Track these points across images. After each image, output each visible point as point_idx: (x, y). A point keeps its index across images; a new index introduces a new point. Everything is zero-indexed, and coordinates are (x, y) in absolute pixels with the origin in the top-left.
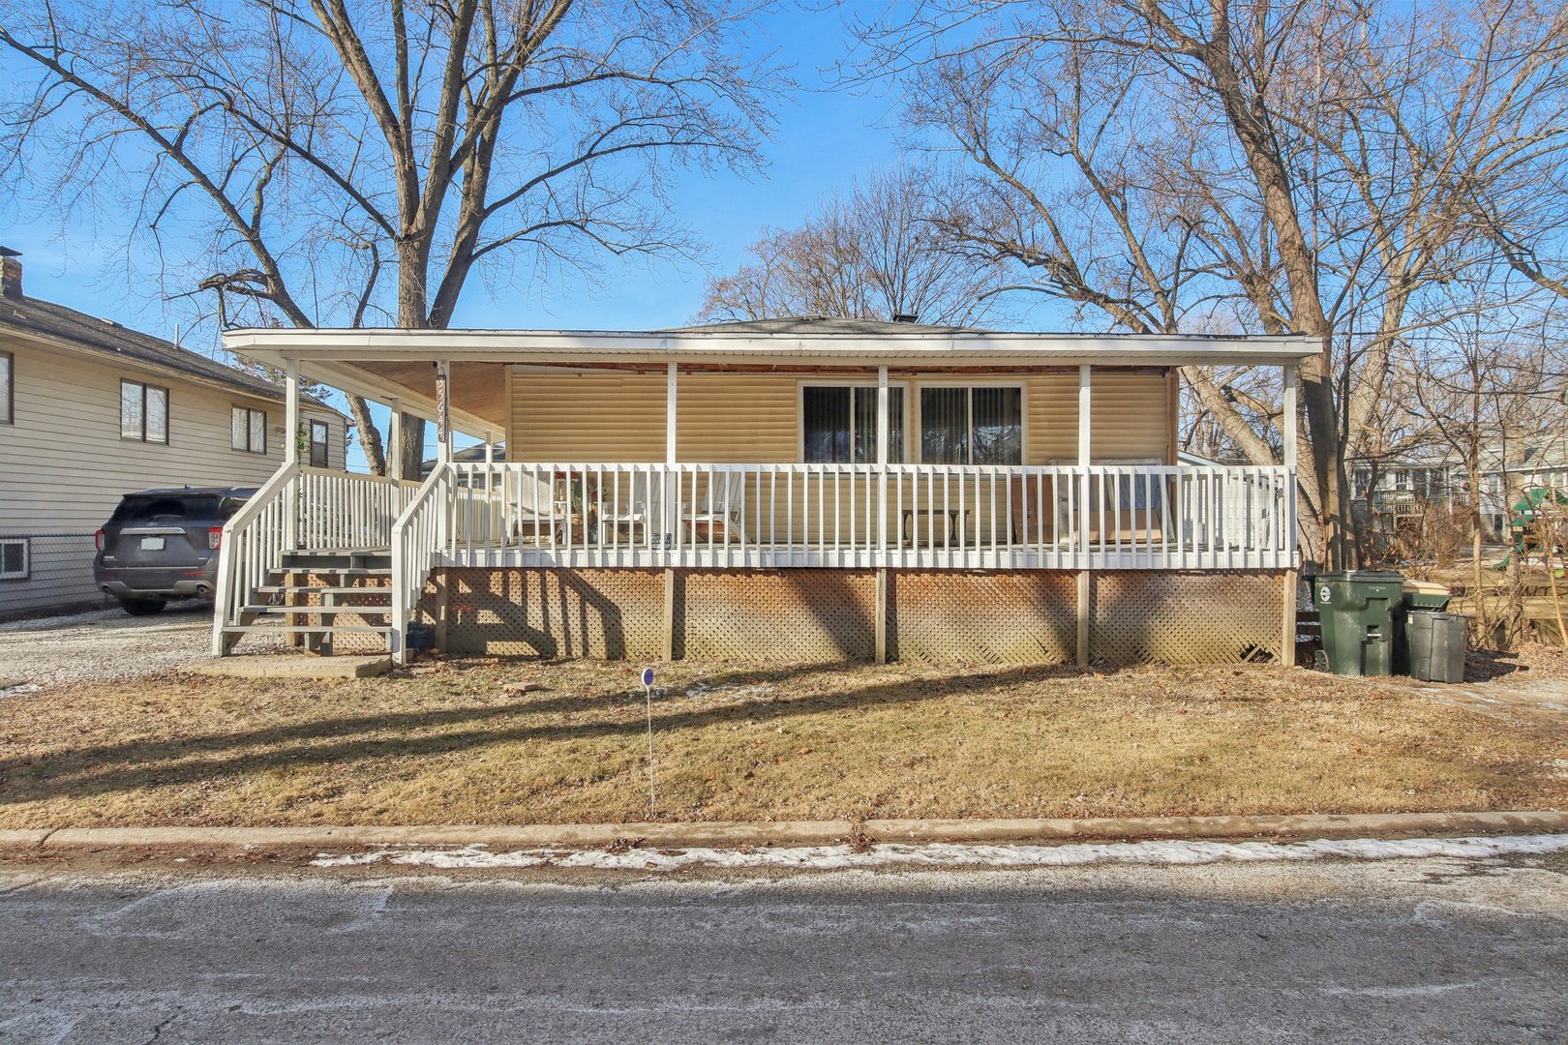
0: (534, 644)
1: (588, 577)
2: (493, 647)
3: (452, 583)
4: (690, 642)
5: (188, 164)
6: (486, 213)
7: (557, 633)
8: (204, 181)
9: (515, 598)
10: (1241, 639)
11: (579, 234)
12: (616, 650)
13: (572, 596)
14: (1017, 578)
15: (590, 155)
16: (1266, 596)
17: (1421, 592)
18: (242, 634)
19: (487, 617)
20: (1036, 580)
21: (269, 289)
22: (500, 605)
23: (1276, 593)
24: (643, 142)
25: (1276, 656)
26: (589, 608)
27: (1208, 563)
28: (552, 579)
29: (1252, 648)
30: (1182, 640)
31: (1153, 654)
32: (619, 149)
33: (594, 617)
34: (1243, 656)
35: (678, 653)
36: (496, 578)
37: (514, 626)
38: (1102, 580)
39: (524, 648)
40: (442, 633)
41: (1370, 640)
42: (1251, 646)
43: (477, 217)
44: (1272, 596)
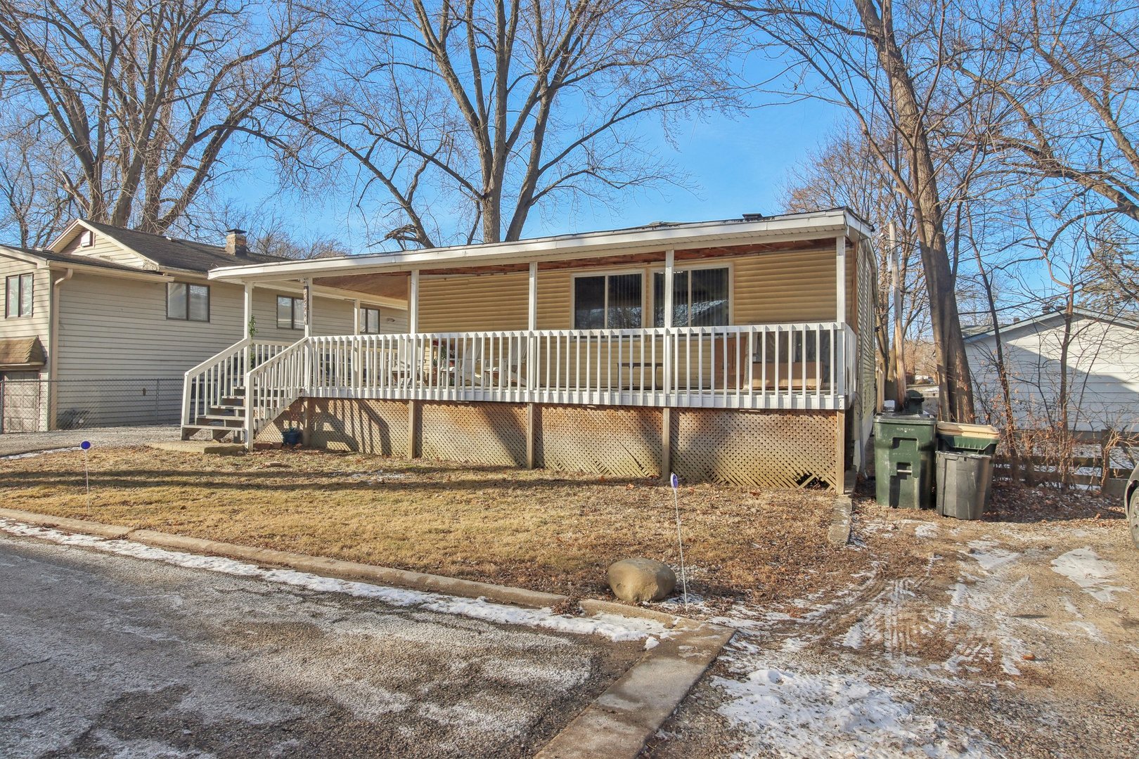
0: (349, 444)
1: (372, 404)
2: (331, 445)
3: (311, 407)
4: (425, 448)
5: (372, 167)
6: (540, 172)
7: (359, 439)
8: (380, 175)
9: (339, 417)
10: (796, 468)
11: (592, 178)
12: (387, 451)
13: (365, 415)
14: (621, 413)
15: (612, 122)
16: (820, 434)
17: (964, 435)
18: (228, 432)
19: (327, 427)
20: (635, 414)
21: (417, 235)
22: (333, 419)
23: (830, 431)
24: (650, 105)
25: (832, 485)
26: (373, 423)
27: (761, 404)
28: (356, 405)
29: (806, 477)
30: (741, 466)
31: (719, 476)
32: (633, 114)
33: (375, 427)
34: (799, 483)
35: (417, 453)
36: (331, 403)
37: (339, 435)
38: (683, 416)
39: (342, 446)
40: (305, 435)
41: (904, 476)
42: (805, 475)
43: (534, 174)
44: (826, 434)
